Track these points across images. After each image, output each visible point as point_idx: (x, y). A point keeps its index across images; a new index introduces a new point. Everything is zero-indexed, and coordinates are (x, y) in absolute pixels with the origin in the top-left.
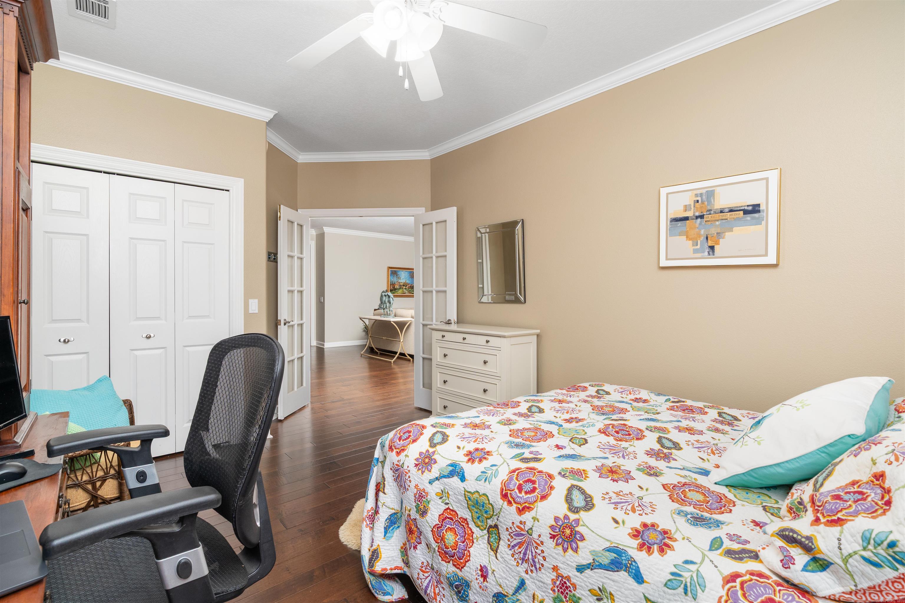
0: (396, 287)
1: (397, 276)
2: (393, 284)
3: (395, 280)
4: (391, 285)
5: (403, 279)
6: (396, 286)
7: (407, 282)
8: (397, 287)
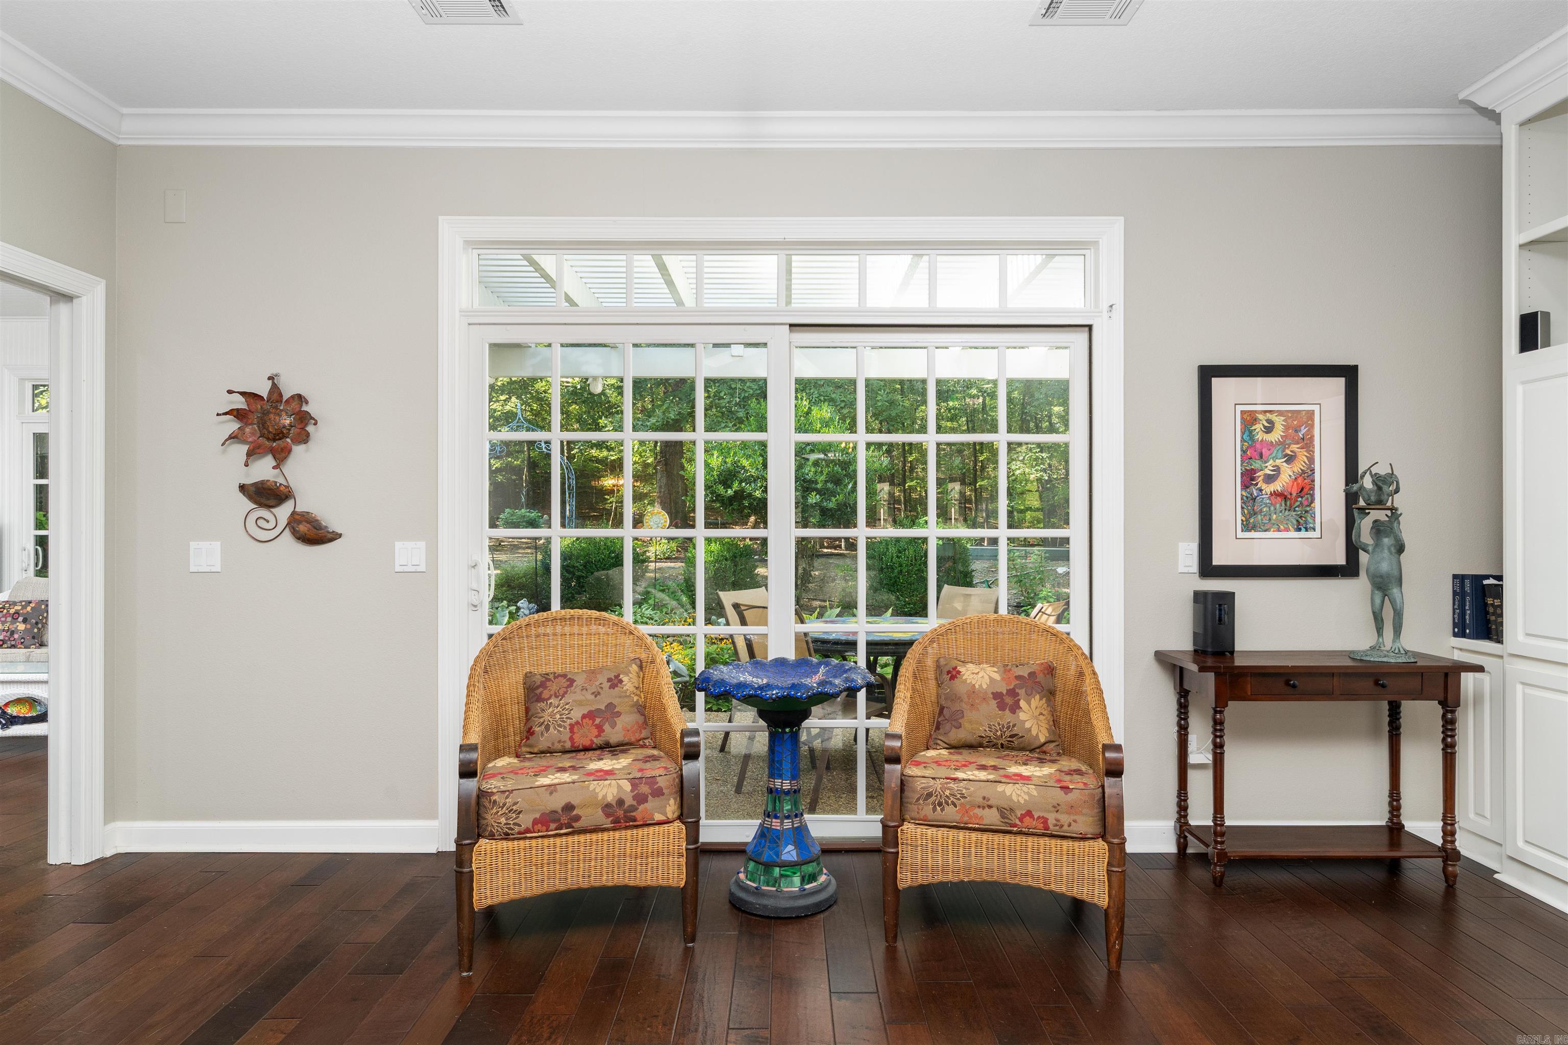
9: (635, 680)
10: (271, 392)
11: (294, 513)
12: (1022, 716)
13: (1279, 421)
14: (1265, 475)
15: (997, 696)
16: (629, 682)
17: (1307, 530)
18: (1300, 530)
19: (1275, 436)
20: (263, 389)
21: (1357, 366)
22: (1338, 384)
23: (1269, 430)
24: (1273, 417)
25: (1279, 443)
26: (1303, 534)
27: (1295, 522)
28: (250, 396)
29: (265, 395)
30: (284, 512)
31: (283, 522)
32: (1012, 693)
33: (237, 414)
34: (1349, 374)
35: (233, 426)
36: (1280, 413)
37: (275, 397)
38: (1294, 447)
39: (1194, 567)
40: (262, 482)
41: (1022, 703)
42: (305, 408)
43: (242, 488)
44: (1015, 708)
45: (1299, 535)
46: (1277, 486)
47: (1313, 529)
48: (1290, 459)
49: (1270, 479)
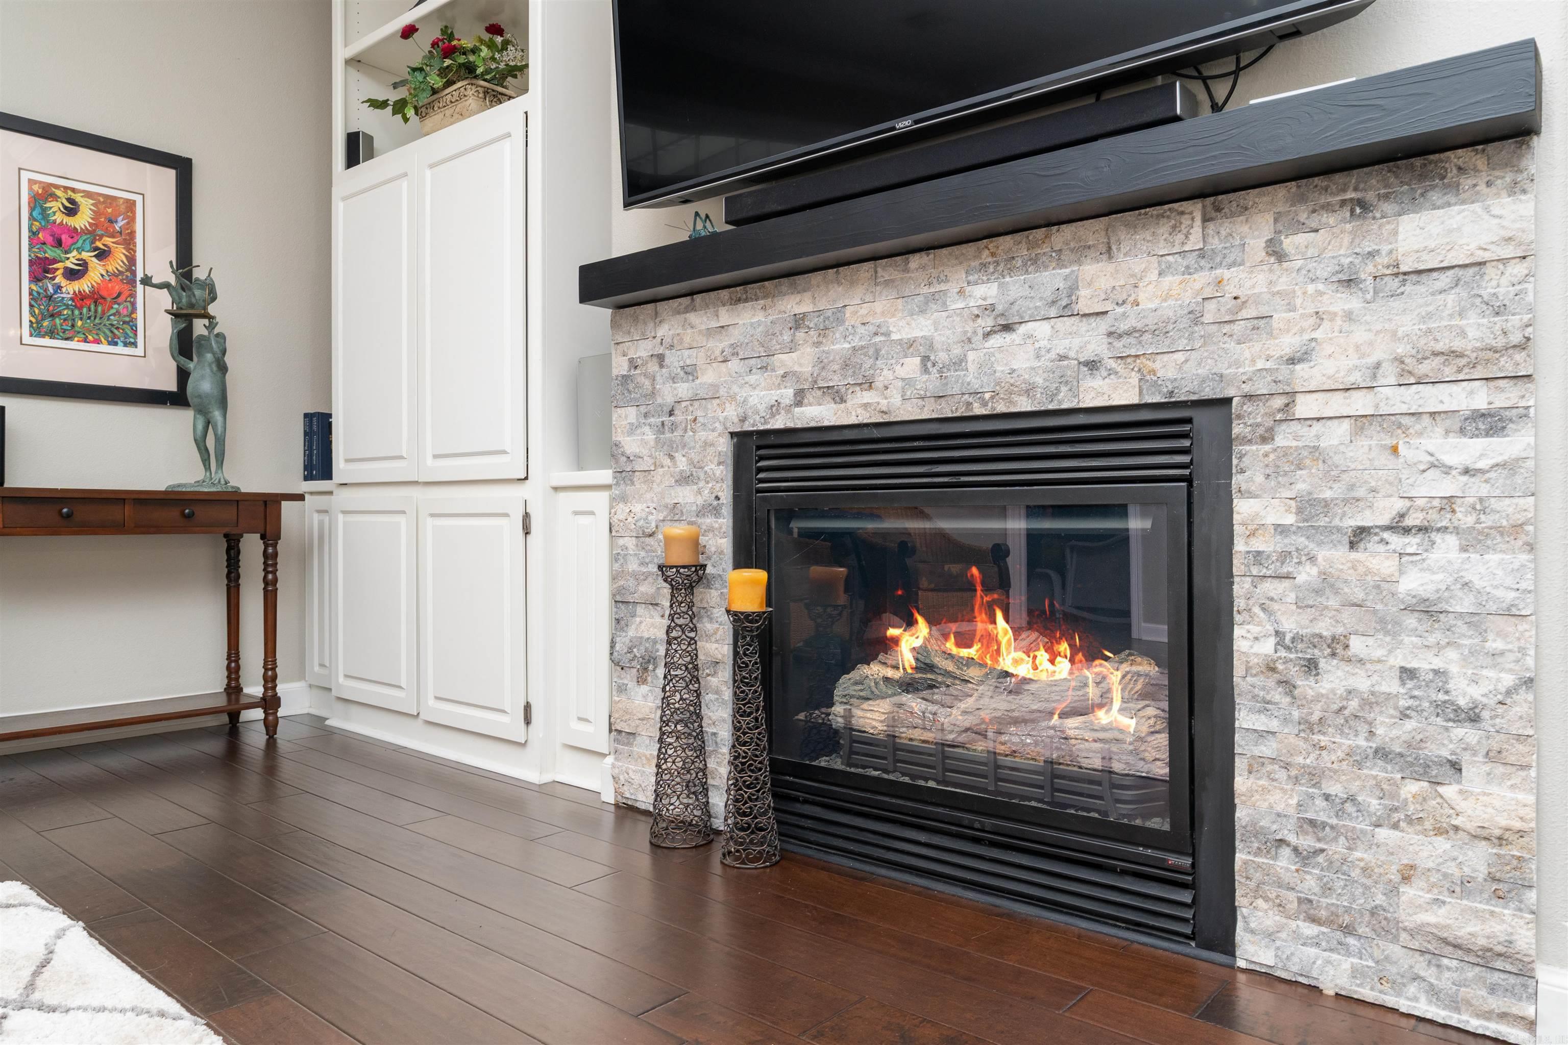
13: (86, 204)
14: (66, 268)
17: (125, 345)
18: (116, 344)
19: (82, 221)
21: (192, 159)
22: (166, 176)
23: (71, 211)
24: (78, 198)
25: (85, 232)
26: (120, 349)
27: (109, 334)
34: (181, 166)
36: (88, 194)
38: (108, 241)
45: (111, 349)
46: (84, 285)
47: (134, 344)
48: (102, 255)
49: (72, 275)
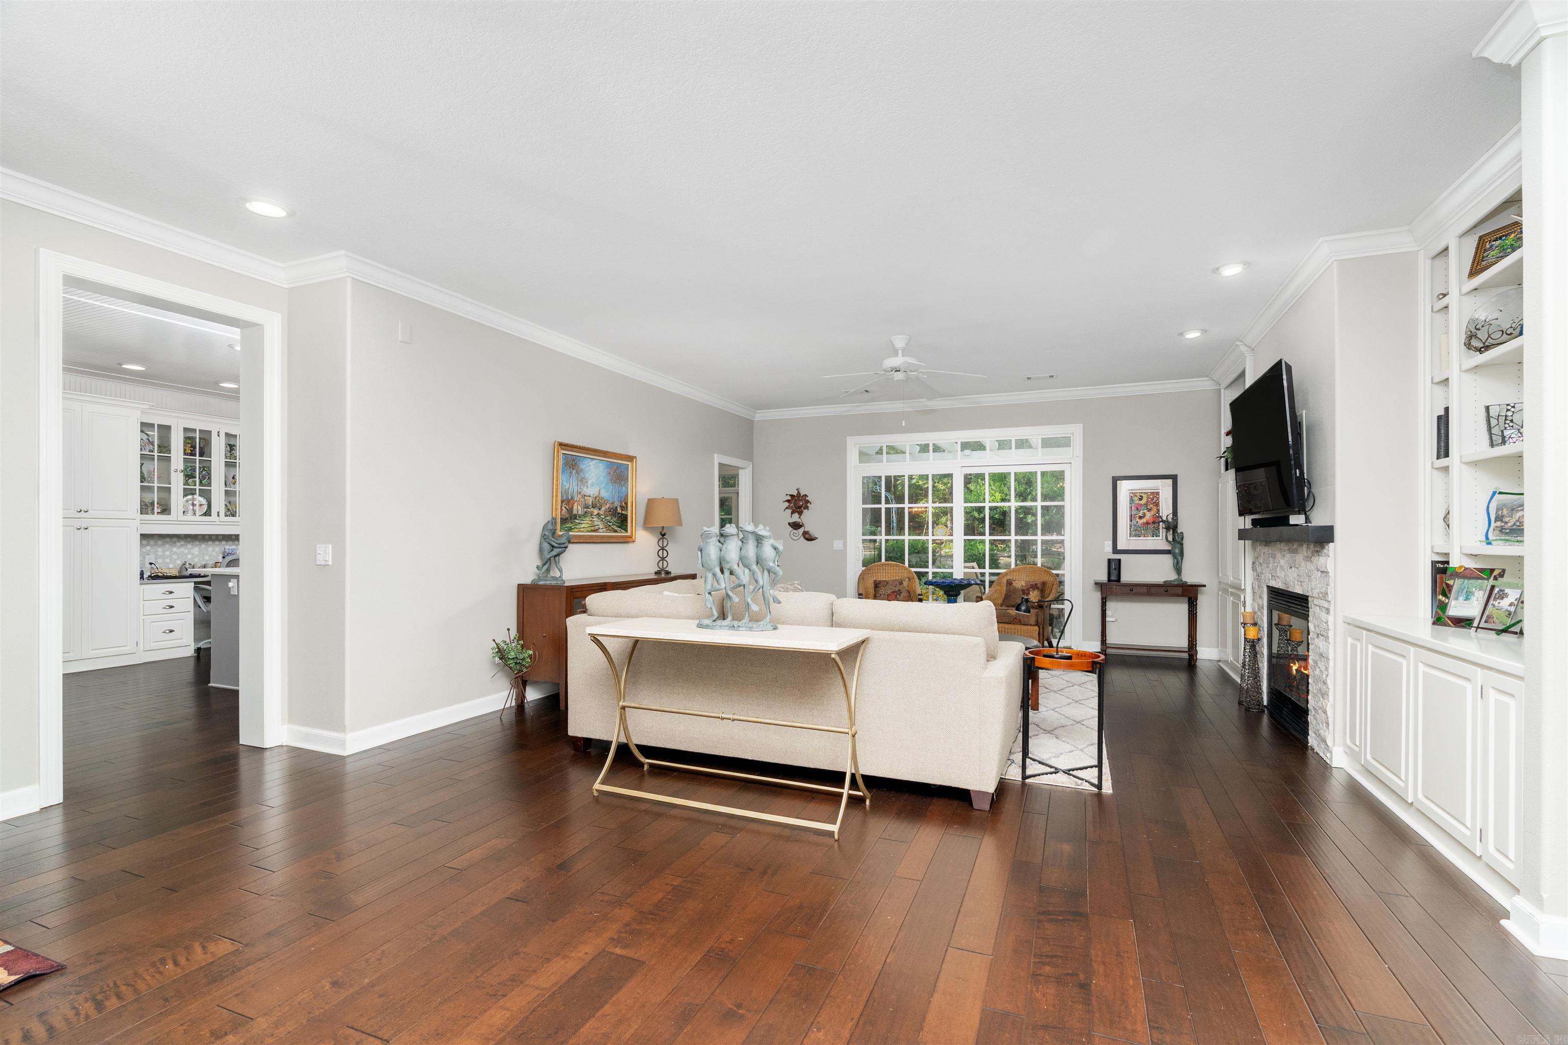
0: (575, 512)
1: (577, 473)
2: (567, 502)
3: (572, 486)
4: (562, 501)
5: (593, 485)
6: (575, 507)
7: (605, 494)
8: (578, 509)
9: (907, 583)
10: (797, 494)
11: (804, 531)
12: (1030, 596)
13: (1145, 496)
14: (1139, 516)
15: (1022, 590)
16: (905, 583)
17: (1156, 536)
18: (1153, 536)
19: (1143, 502)
20: (795, 493)
21: (1177, 475)
22: (1169, 482)
23: (1141, 499)
24: (1142, 495)
25: (1145, 504)
26: (1155, 538)
27: (1151, 534)
28: (792, 496)
29: (796, 495)
30: (801, 531)
31: (801, 534)
32: (1028, 590)
33: (788, 501)
34: (1174, 478)
35: (787, 504)
36: (1145, 493)
37: (798, 495)
38: (1151, 506)
39: (1111, 550)
40: (795, 522)
41: (1031, 593)
42: (807, 499)
43: (789, 524)
44: (1028, 594)
45: (1152, 538)
46: (1144, 520)
47: (1159, 536)
48: (1149, 510)
49: (1140, 518)
